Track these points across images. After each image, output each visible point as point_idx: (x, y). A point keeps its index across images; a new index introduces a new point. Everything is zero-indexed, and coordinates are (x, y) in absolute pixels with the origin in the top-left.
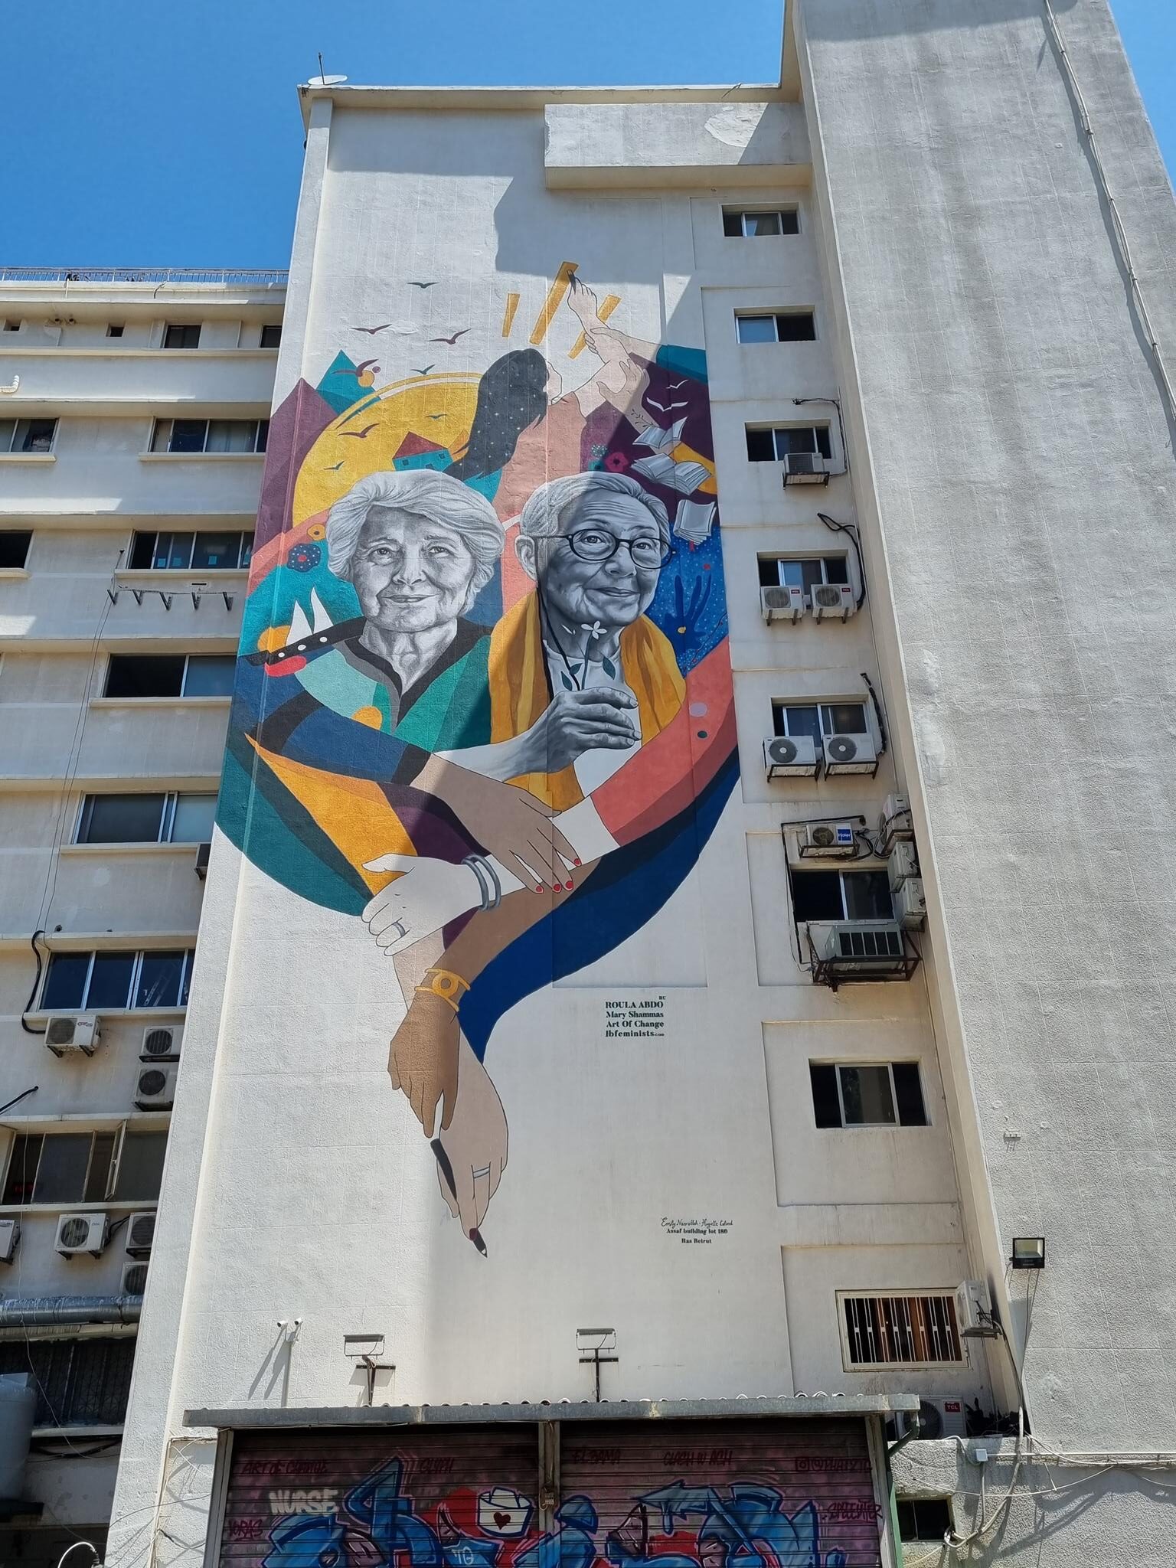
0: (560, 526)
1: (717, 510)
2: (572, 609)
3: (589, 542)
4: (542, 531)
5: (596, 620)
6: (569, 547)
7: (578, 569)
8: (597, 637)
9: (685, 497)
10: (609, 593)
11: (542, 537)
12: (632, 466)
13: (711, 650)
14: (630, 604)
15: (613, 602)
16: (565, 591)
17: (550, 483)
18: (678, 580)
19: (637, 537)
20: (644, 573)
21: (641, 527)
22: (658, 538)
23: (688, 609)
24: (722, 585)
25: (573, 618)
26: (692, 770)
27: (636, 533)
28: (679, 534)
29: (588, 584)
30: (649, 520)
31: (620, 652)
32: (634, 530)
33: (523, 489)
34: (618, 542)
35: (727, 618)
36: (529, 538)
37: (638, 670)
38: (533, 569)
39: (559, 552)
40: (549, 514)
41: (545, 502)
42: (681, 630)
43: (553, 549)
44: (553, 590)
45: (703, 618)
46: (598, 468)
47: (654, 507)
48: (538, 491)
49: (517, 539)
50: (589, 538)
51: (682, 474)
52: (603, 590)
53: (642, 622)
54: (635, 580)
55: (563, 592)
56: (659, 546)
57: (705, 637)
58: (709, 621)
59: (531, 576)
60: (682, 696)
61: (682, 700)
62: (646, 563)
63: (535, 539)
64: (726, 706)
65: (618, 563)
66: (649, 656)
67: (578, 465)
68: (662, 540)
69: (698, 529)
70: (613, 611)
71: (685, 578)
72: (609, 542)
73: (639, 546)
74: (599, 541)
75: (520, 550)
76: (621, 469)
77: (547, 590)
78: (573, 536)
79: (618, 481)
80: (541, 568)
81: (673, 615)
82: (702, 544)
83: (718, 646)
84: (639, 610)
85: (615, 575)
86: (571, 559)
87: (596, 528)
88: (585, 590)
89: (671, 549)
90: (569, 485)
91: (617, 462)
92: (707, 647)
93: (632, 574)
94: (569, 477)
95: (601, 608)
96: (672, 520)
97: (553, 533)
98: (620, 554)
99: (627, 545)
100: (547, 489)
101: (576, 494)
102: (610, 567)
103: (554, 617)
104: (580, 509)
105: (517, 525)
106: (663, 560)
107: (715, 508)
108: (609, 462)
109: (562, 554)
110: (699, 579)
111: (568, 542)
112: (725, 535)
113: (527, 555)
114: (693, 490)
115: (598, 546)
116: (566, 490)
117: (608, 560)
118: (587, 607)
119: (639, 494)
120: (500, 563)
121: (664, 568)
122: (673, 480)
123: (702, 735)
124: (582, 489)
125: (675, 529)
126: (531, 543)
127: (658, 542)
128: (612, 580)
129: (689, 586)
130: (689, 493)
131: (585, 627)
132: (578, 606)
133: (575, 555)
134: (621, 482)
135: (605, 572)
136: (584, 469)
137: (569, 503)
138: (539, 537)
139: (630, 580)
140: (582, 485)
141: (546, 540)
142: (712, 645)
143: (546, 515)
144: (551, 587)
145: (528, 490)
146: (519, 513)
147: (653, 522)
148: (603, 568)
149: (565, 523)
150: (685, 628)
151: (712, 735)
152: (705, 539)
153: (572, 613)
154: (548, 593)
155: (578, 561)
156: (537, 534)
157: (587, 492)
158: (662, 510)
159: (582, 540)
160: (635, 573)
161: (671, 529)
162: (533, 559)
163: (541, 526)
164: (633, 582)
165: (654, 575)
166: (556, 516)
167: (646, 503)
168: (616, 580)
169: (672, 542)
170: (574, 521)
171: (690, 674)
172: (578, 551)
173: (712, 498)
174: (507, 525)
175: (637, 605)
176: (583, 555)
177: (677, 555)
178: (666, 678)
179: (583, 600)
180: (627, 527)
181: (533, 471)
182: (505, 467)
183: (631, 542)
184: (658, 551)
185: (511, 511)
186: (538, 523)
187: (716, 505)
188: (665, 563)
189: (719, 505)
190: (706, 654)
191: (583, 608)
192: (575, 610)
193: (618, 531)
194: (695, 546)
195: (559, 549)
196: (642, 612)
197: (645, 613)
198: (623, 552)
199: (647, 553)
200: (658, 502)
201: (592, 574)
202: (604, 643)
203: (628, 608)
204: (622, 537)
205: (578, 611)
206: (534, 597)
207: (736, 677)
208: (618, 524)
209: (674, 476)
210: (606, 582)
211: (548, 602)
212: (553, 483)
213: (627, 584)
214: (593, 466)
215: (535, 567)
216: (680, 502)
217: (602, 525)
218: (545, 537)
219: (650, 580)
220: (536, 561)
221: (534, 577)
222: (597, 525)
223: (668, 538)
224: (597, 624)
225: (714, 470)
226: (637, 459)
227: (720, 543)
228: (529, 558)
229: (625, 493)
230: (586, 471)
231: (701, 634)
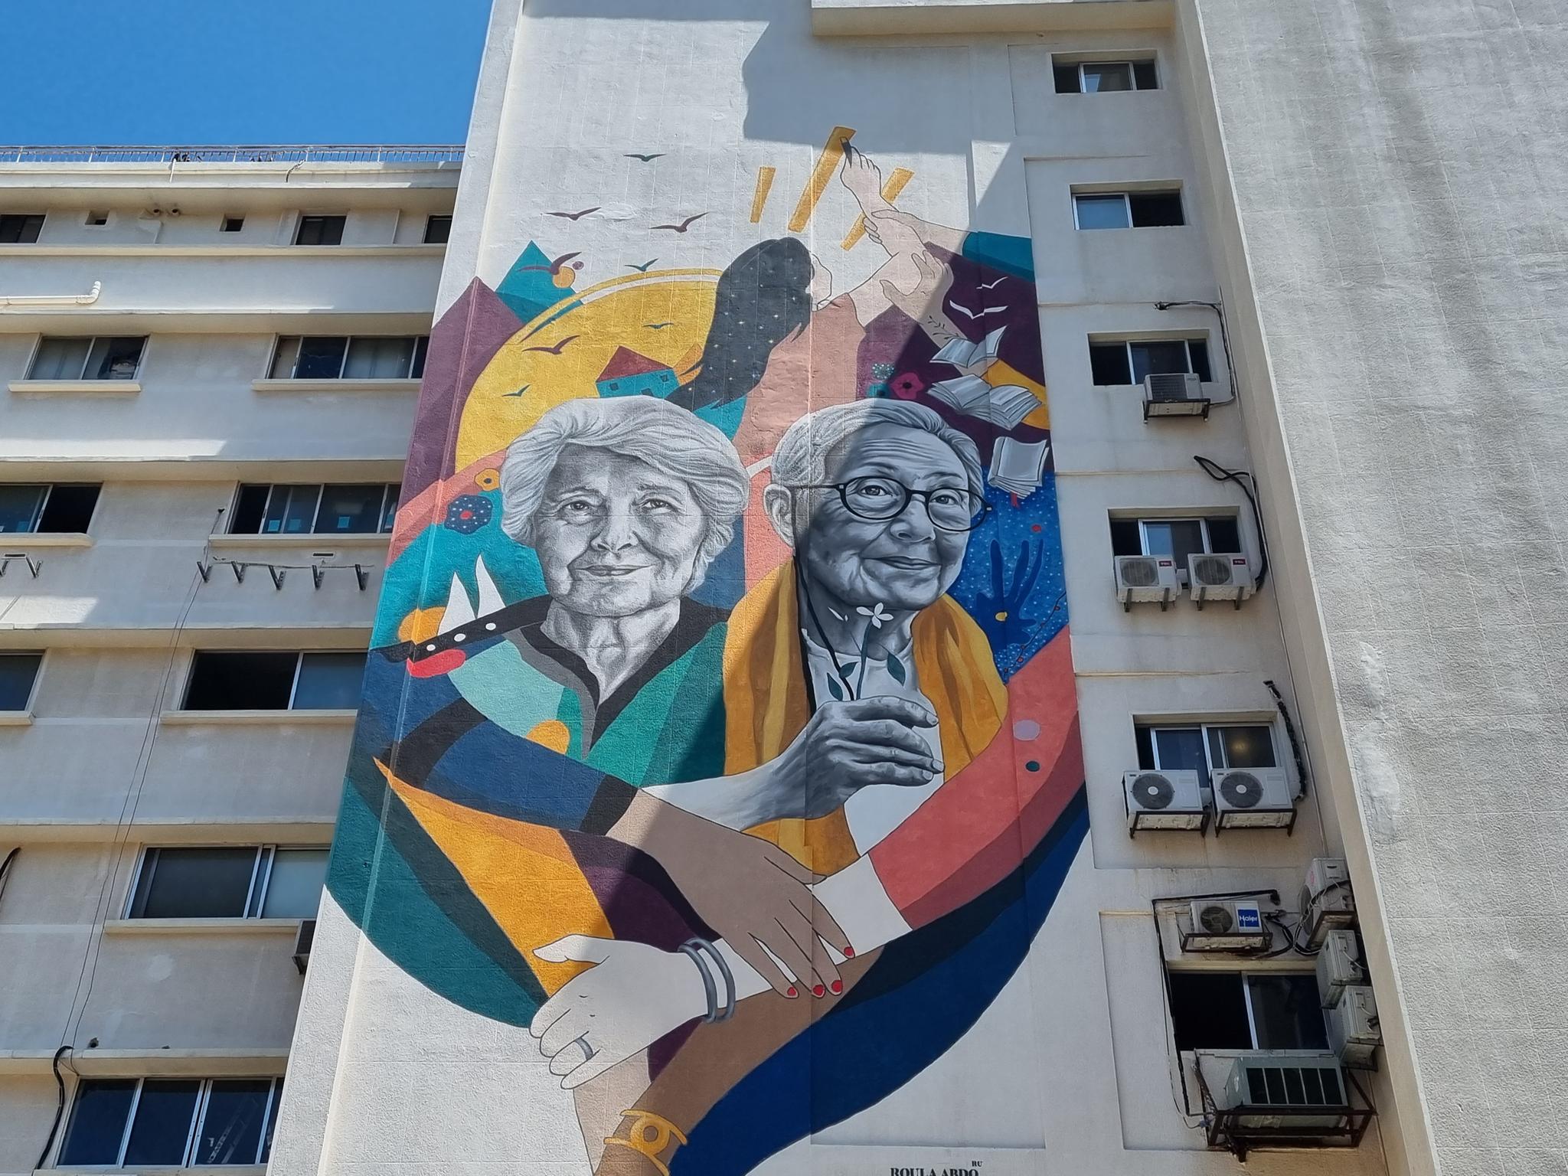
0: (827, 473)
1: (1050, 451)
2: (844, 585)
3: (867, 494)
4: (802, 479)
5: (877, 601)
6: (840, 500)
7: (853, 531)
8: (878, 625)
9: (1004, 433)
10: (896, 564)
11: (802, 488)
12: (930, 392)
13: (1045, 644)
14: (925, 580)
15: (904, 577)
16: (834, 562)
17: (814, 414)
18: (995, 547)
19: (936, 487)
20: (947, 537)
21: (943, 474)
22: (967, 489)
23: (1010, 587)
24: (1058, 554)
25: (845, 598)
26: (1019, 817)
27: (934, 481)
28: (996, 484)
29: (866, 552)
30: (954, 465)
31: (912, 646)
32: (933, 478)
33: (776, 422)
34: (909, 494)
35: (1066, 601)
36: (783, 489)
37: (937, 672)
38: (789, 531)
39: (825, 509)
40: (812, 456)
41: (806, 440)
42: (1001, 617)
43: (817, 504)
44: (817, 560)
45: (1032, 599)
46: (881, 394)
47: (960, 447)
48: (797, 425)
49: (766, 489)
50: (868, 489)
51: (1000, 403)
52: (887, 560)
53: (943, 606)
54: (933, 546)
55: (831, 562)
56: (967, 500)
57: (1035, 627)
58: (1040, 605)
59: (786, 540)
60: (1002, 710)
61: (1002, 716)
62: (948, 523)
63: (792, 489)
64: (1068, 723)
65: (909, 523)
66: (954, 652)
67: (853, 388)
68: (971, 491)
69: (1023, 477)
70: (902, 589)
71: (1005, 543)
72: (897, 495)
73: (939, 499)
74: (882, 492)
75: (770, 506)
76: (914, 397)
77: (808, 559)
78: (846, 485)
79: (908, 411)
80: (800, 529)
81: (989, 595)
82: (1029, 498)
83: (1054, 640)
84: (939, 589)
85: (905, 540)
86: (842, 518)
87: (879, 474)
88: (863, 560)
89: (985, 505)
90: (841, 417)
91: (907, 386)
92: (1039, 641)
93: (929, 538)
94: (840, 406)
95: (885, 584)
96: (986, 465)
97: (816, 483)
98: (913, 510)
99: (922, 498)
100: (809, 422)
101: (852, 429)
102: (898, 528)
103: (818, 596)
104: (854, 450)
105: (768, 470)
106: (973, 520)
107: (1047, 449)
108: (897, 385)
109: (829, 511)
110: (1025, 545)
111: (838, 494)
112: (1063, 487)
113: (780, 511)
114: (1015, 424)
115: (881, 500)
116: (836, 424)
117: (895, 519)
118: (865, 583)
119: (939, 429)
120: (742, 522)
121: (975, 530)
122: (987, 411)
123: (1032, 766)
124: (859, 422)
125: (990, 476)
126: (787, 496)
127: (967, 494)
128: (899, 546)
129: (1010, 556)
130: (1009, 427)
131: (862, 610)
132: (851, 581)
133: (848, 512)
134: (913, 413)
135: (891, 535)
136: (862, 395)
137: (840, 442)
138: (798, 487)
139: (927, 546)
140: (859, 417)
141: (807, 492)
142: (1044, 638)
143: (808, 457)
144: (814, 555)
145: (783, 424)
146: (771, 454)
147: (957, 467)
148: (887, 530)
149: (835, 468)
150: (1006, 614)
151: (1047, 766)
152: (1033, 490)
153: (843, 592)
154: (809, 562)
155: (853, 521)
156: (795, 483)
157: (866, 427)
158: (971, 450)
159: (858, 491)
160: (933, 537)
161: (985, 476)
162: (788, 517)
163: (801, 472)
164: (931, 550)
165: (961, 540)
166: (822, 459)
167: (948, 441)
168: (907, 546)
169: (986, 495)
170: (848, 465)
171: (1012, 680)
172: (852, 506)
173: (1043, 435)
174: (753, 470)
175: (936, 582)
176: (859, 512)
177: (994, 513)
178: (979, 684)
179: (858, 573)
180: (922, 474)
181: (790, 398)
182: (751, 393)
183: (927, 495)
184: (966, 507)
185: (759, 451)
186: (796, 468)
187: (1049, 444)
188: (976, 523)
189: (1052, 444)
190: (1037, 651)
191: (859, 585)
192: (848, 589)
193: (910, 480)
194: (1019, 500)
195: (826, 504)
196: (943, 591)
197: (948, 592)
198: (917, 508)
199: (950, 509)
200: (966, 440)
201: (871, 538)
202: (889, 634)
203: (923, 585)
204: (915, 488)
205: (852, 589)
206: (789, 569)
207: (1081, 683)
208: (910, 470)
209: (988, 406)
210: (891, 548)
211: (809, 577)
212: (818, 414)
213: (922, 552)
214: (874, 391)
215: (791, 528)
216: (997, 440)
217: (886, 470)
218: (806, 487)
219: (955, 547)
220: (793, 519)
221: (790, 542)
222: (879, 472)
223: (981, 491)
224: (880, 607)
225: (1046, 398)
226: (937, 382)
227: (1054, 495)
228: (783, 516)
229: (919, 427)
230: (865, 398)
231: (1031, 622)
